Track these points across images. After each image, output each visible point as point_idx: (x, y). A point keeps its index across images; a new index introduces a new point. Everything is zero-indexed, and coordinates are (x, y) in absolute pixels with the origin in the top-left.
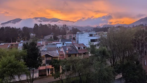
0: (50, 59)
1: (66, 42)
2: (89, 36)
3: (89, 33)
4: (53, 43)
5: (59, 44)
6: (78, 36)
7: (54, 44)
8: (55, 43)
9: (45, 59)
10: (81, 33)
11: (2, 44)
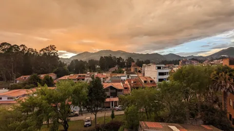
0: (115, 91)
1: (131, 75)
2: (157, 68)
5: (123, 76)
6: (145, 69)
8: (120, 75)
10: (148, 66)
11: (71, 75)
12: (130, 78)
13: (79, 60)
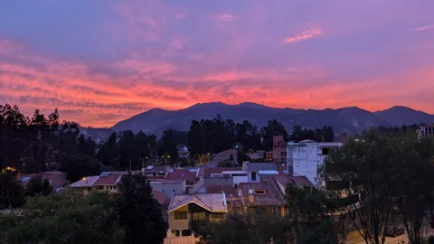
0: (202, 216)
1: (260, 172)
2: (321, 152)
3: (321, 144)
4: (224, 172)
5: (240, 175)
6: (292, 154)
7: (226, 177)
8: (231, 172)
9: (188, 215)
10: (299, 146)
11: (105, 174)
12: (258, 178)
13: (135, 133)
